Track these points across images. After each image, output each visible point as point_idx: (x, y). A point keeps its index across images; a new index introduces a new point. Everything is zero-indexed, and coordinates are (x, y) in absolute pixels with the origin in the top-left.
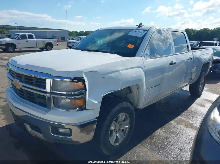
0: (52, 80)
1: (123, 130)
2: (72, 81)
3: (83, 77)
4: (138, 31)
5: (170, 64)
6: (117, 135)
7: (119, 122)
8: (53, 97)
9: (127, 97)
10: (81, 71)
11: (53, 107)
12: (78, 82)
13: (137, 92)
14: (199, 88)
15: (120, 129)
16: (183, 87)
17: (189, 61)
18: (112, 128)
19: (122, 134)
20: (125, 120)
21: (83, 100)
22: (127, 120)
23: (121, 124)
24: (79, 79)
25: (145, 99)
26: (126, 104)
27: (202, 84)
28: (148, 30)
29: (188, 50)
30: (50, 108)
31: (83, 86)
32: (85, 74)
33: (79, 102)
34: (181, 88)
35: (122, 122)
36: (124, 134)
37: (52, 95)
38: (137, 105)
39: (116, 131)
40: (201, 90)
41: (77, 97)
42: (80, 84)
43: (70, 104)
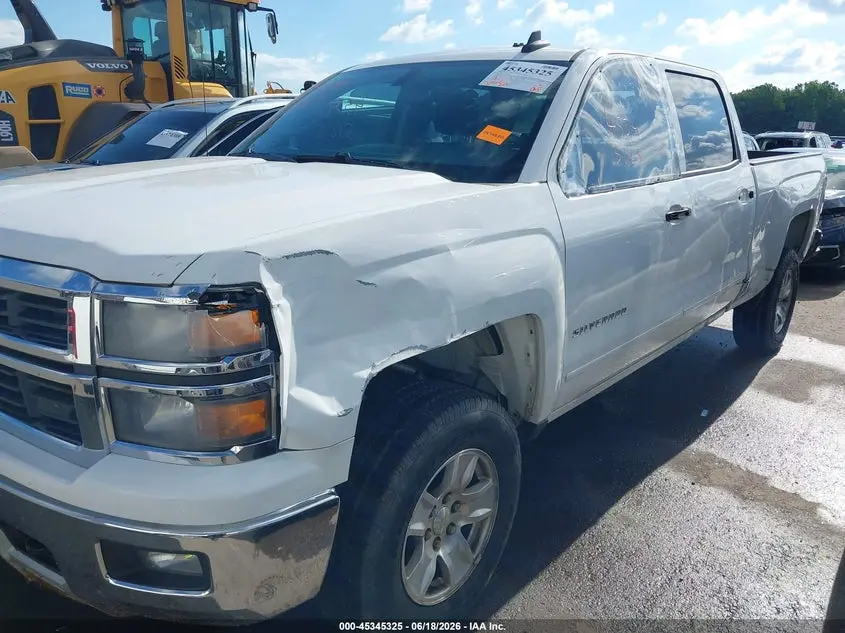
0: (97, 303)
1: (466, 530)
2: (201, 306)
3: (260, 286)
4: (524, 65)
5: (669, 218)
6: (441, 553)
7: (450, 493)
8: (108, 391)
9: (481, 373)
10: (251, 255)
11: (112, 439)
12: (233, 311)
13: (527, 348)
14: (774, 319)
15: (452, 524)
16: (714, 317)
17: (743, 203)
18: (417, 526)
19: (464, 544)
20: (474, 481)
21: (261, 404)
22: (485, 481)
23: (456, 502)
24: (239, 297)
25: (565, 379)
26: (480, 410)
27: (784, 300)
28: (572, 61)
29: (734, 158)
30: (96, 443)
31: (263, 328)
32: (273, 265)
33: (245, 417)
34: (708, 321)
35: (464, 491)
36: (473, 547)
37: (105, 382)
38: (531, 407)
39: (433, 538)
40: (782, 326)
41: (229, 388)
42: (245, 320)
43: (198, 429)
